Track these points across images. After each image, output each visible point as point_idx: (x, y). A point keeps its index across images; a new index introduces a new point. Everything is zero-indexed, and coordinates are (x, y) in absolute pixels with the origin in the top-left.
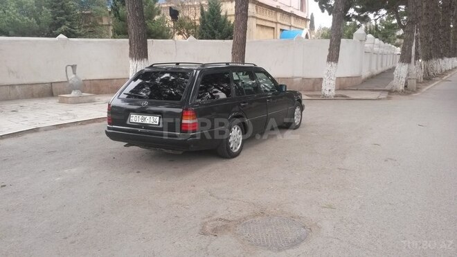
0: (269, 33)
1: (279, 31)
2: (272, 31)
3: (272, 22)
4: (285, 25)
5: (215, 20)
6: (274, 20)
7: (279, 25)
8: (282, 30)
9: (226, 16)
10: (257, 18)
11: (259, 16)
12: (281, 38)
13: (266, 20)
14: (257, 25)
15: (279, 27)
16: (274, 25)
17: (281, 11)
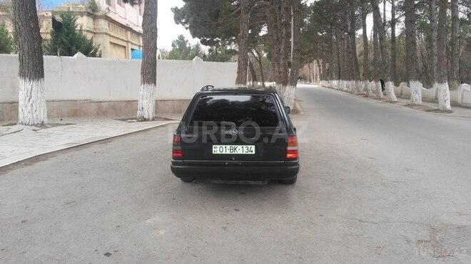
0: (120, 52)
1: (130, 49)
2: (123, 50)
3: (123, 40)
4: (135, 44)
5: (70, 35)
6: (126, 39)
7: (130, 44)
8: (132, 50)
9: (81, 30)
10: (110, 36)
11: (112, 34)
12: (132, 57)
13: (118, 38)
14: (111, 43)
15: (130, 46)
16: (125, 44)
17: (131, 30)
